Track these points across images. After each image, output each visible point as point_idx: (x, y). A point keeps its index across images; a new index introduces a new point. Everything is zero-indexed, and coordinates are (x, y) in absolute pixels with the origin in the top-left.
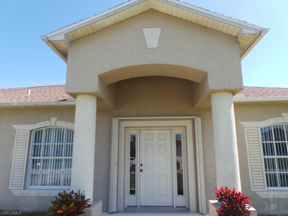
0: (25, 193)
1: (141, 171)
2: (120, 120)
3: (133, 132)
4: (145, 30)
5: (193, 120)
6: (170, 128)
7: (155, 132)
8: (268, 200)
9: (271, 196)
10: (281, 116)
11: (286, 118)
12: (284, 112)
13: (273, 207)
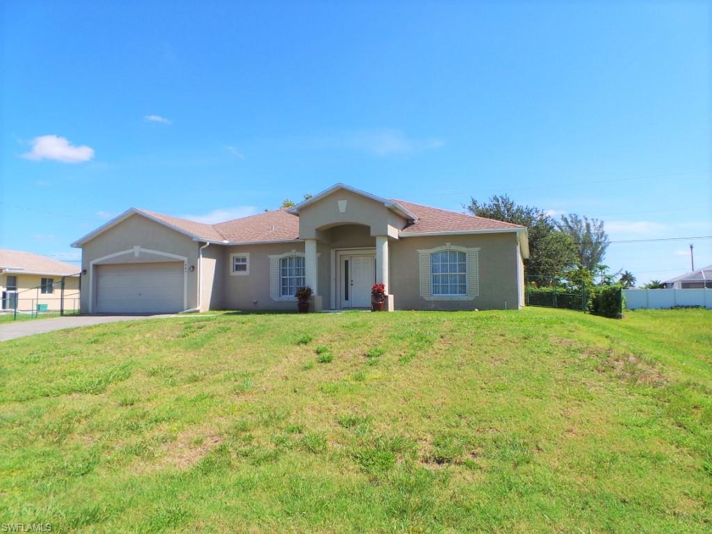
0: (280, 299)
1: (352, 285)
3: (347, 259)
4: (338, 202)
7: (362, 258)
8: (430, 302)
9: (432, 299)
10: (445, 245)
11: (448, 246)
12: (448, 242)
13: (433, 306)
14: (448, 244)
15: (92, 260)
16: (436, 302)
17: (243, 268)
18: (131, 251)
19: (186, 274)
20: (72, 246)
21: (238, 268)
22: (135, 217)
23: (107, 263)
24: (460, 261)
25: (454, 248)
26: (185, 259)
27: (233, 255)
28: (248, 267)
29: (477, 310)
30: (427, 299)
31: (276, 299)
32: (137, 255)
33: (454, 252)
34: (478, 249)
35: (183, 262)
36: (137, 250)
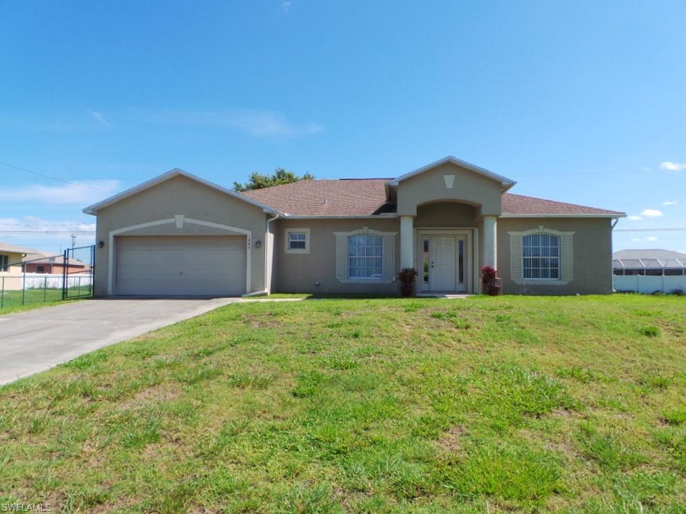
0: (348, 281)
1: (433, 267)
2: (418, 230)
3: (426, 238)
4: (445, 176)
5: (473, 230)
6: (455, 236)
7: (443, 239)
8: (522, 286)
9: (524, 283)
10: (538, 228)
11: (541, 230)
12: (541, 225)
13: (525, 290)
14: (541, 227)
15: (112, 230)
16: (527, 286)
17: (302, 245)
18: (171, 221)
19: (249, 252)
20: (85, 211)
21: (294, 245)
22: (179, 179)
23: (134, 235)
24: (552, 244)
25: (548, 231)
26: (249, 233)
27: (287, 231)
28: (307, 244)
29: (578, 295)
30: (518, 283)
31: (343, 281)
32: (179, 225)
33: (545, 236)
34: (574, 233)
35: (245, 236)
36: (180, 221)
